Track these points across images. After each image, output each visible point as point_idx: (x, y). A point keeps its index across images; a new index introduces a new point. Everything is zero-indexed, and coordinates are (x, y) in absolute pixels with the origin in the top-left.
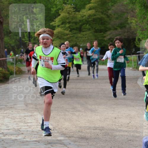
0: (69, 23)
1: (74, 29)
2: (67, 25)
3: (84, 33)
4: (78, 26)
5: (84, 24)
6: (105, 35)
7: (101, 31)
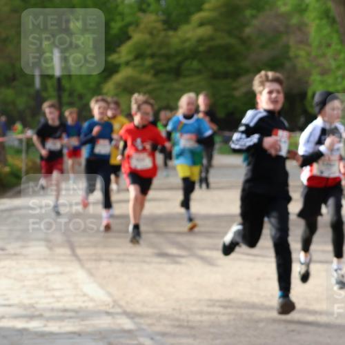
0: (153, 56)
1: (163, 71)
2: (148, 62)
3: (187, 80)
4: (173, 64)
5: (186, 59)
6: (235, 85)
7: (226, 75)
